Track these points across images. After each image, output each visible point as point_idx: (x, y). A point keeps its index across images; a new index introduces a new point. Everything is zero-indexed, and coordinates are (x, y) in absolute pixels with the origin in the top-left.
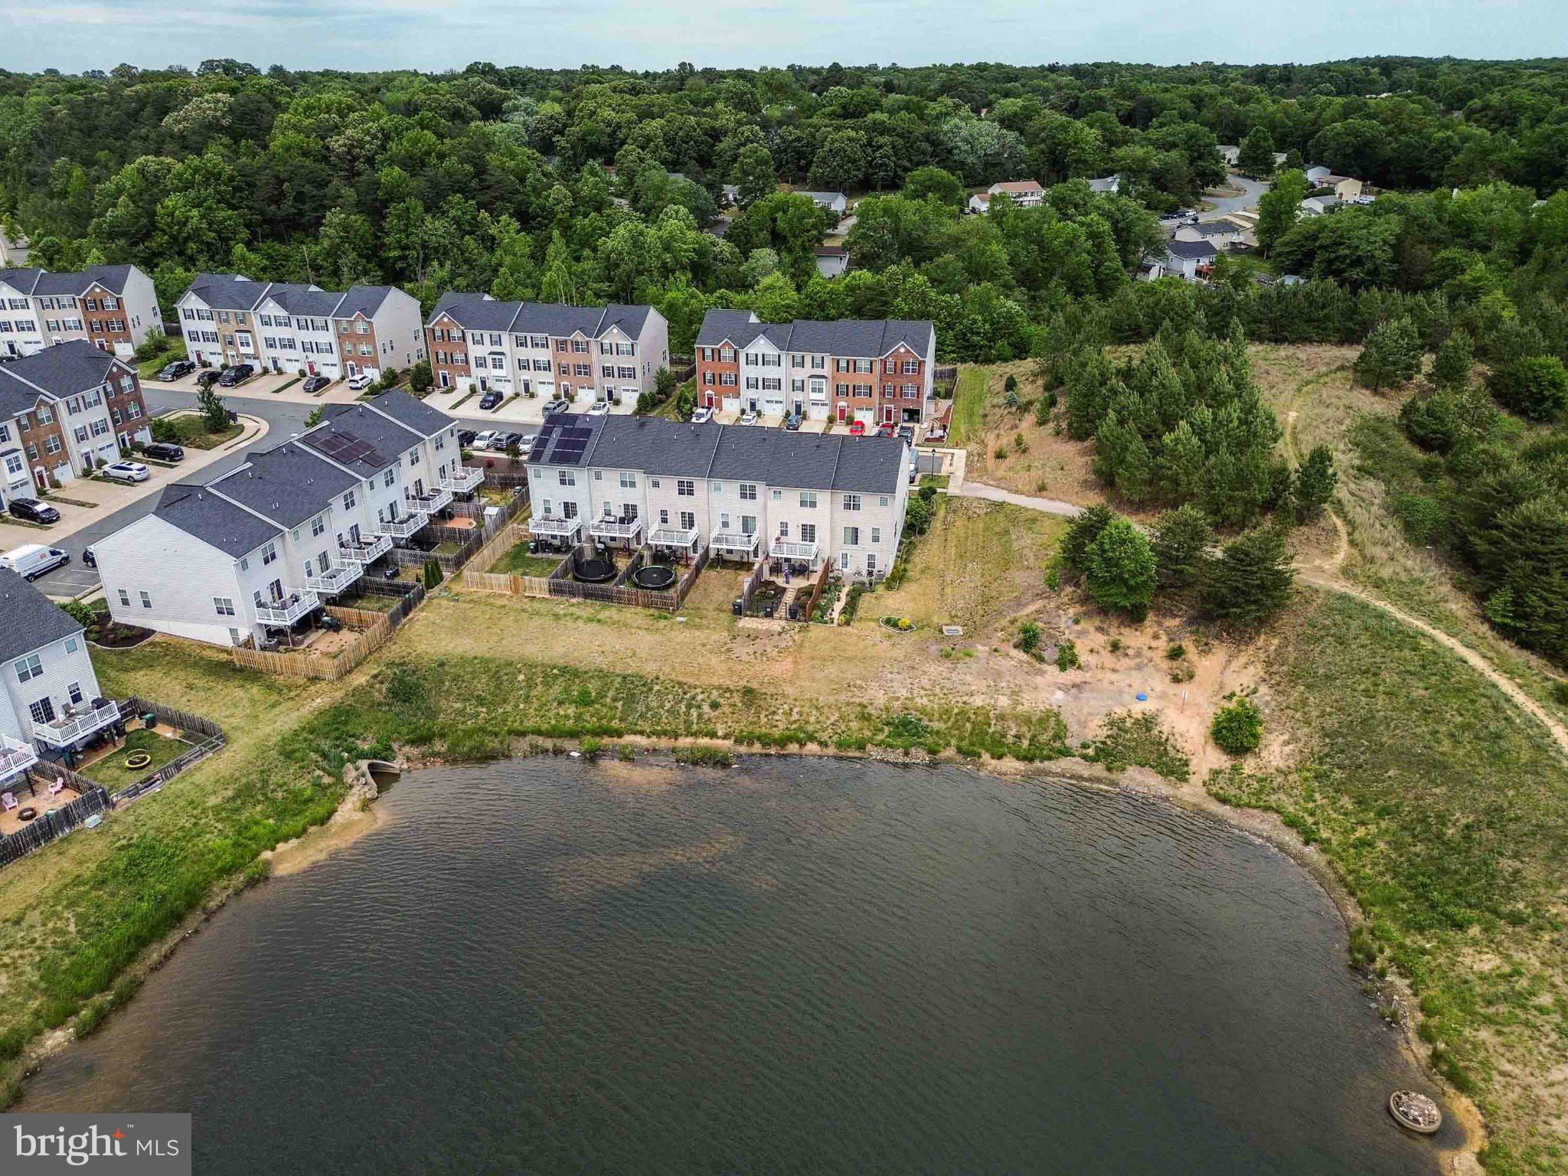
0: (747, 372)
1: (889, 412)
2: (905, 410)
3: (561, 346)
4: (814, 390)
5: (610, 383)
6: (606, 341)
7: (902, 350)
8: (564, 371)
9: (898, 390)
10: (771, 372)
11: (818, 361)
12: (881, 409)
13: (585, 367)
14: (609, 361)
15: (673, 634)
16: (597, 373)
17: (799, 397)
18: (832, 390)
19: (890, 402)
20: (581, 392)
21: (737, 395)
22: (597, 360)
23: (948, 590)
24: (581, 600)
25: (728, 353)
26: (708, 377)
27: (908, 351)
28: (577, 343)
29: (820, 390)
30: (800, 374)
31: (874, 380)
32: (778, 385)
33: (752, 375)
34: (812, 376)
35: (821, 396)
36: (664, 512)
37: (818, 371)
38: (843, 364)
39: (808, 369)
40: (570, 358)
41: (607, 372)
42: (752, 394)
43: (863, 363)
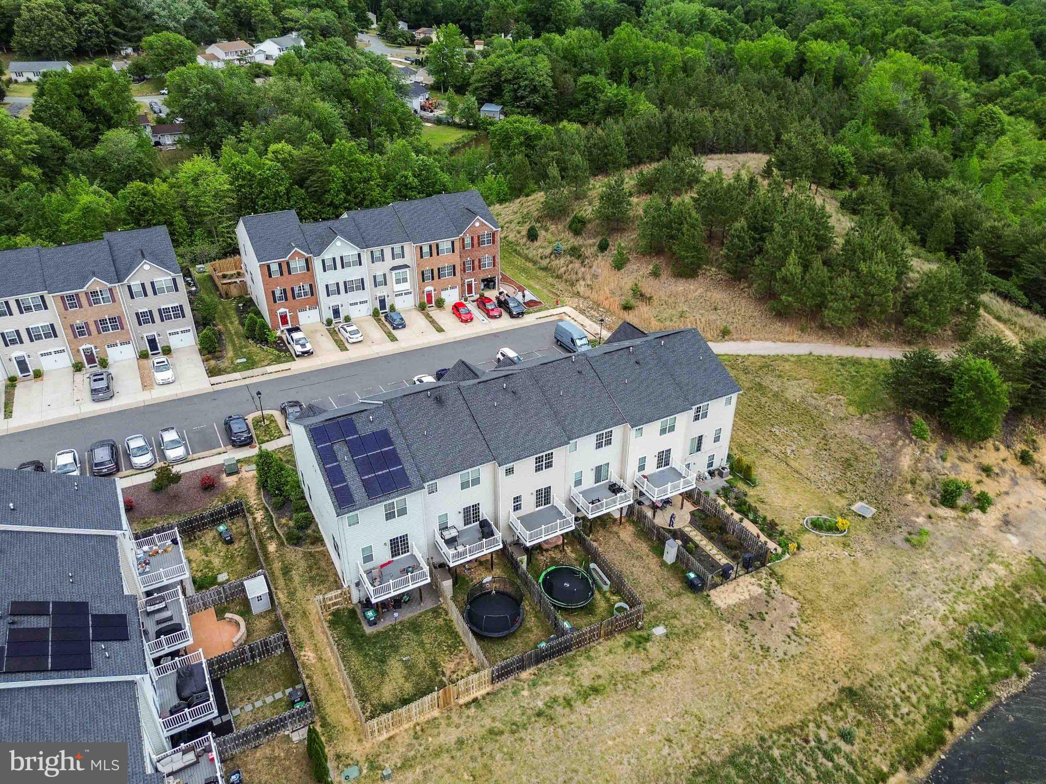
0: (323, 279)
1: (470, 286)
2: (483, 281)
3: (71, 302)
4: (398, 282)
5: (149, 331)
6: (135, 284)
7: (477, 224)
8: (80, 331)
9: (476, 263)
10: (352, 274)
11: (398, 250)
12: (463, 285)
13: (112, 320)
14: (143, 305)
15: (687, 659)
16: (130, 322)
17: (381, 291)
18: (417, 277)
19: (471, 276)
20: (110, 351)
21: (315, 304)
22: (128, 308)
23: (792, 463)
24: (532, 670)
25: (298, 265)
26: (278, 294)
27: (482, 224)
28: (94, 293)
29: (405, 280)
30: (381, 269)
31: (456, 259)
32: (361, 285)
33: (331, 282)
34: (394, 268)
35: (405, 286)
36: (517, 499)
37: (399, 262)
38: (426, 249)
39: (389, 262)
40: (87, 314)
41: (144, 318)
42: (335, 300)
43: (445, 245)
